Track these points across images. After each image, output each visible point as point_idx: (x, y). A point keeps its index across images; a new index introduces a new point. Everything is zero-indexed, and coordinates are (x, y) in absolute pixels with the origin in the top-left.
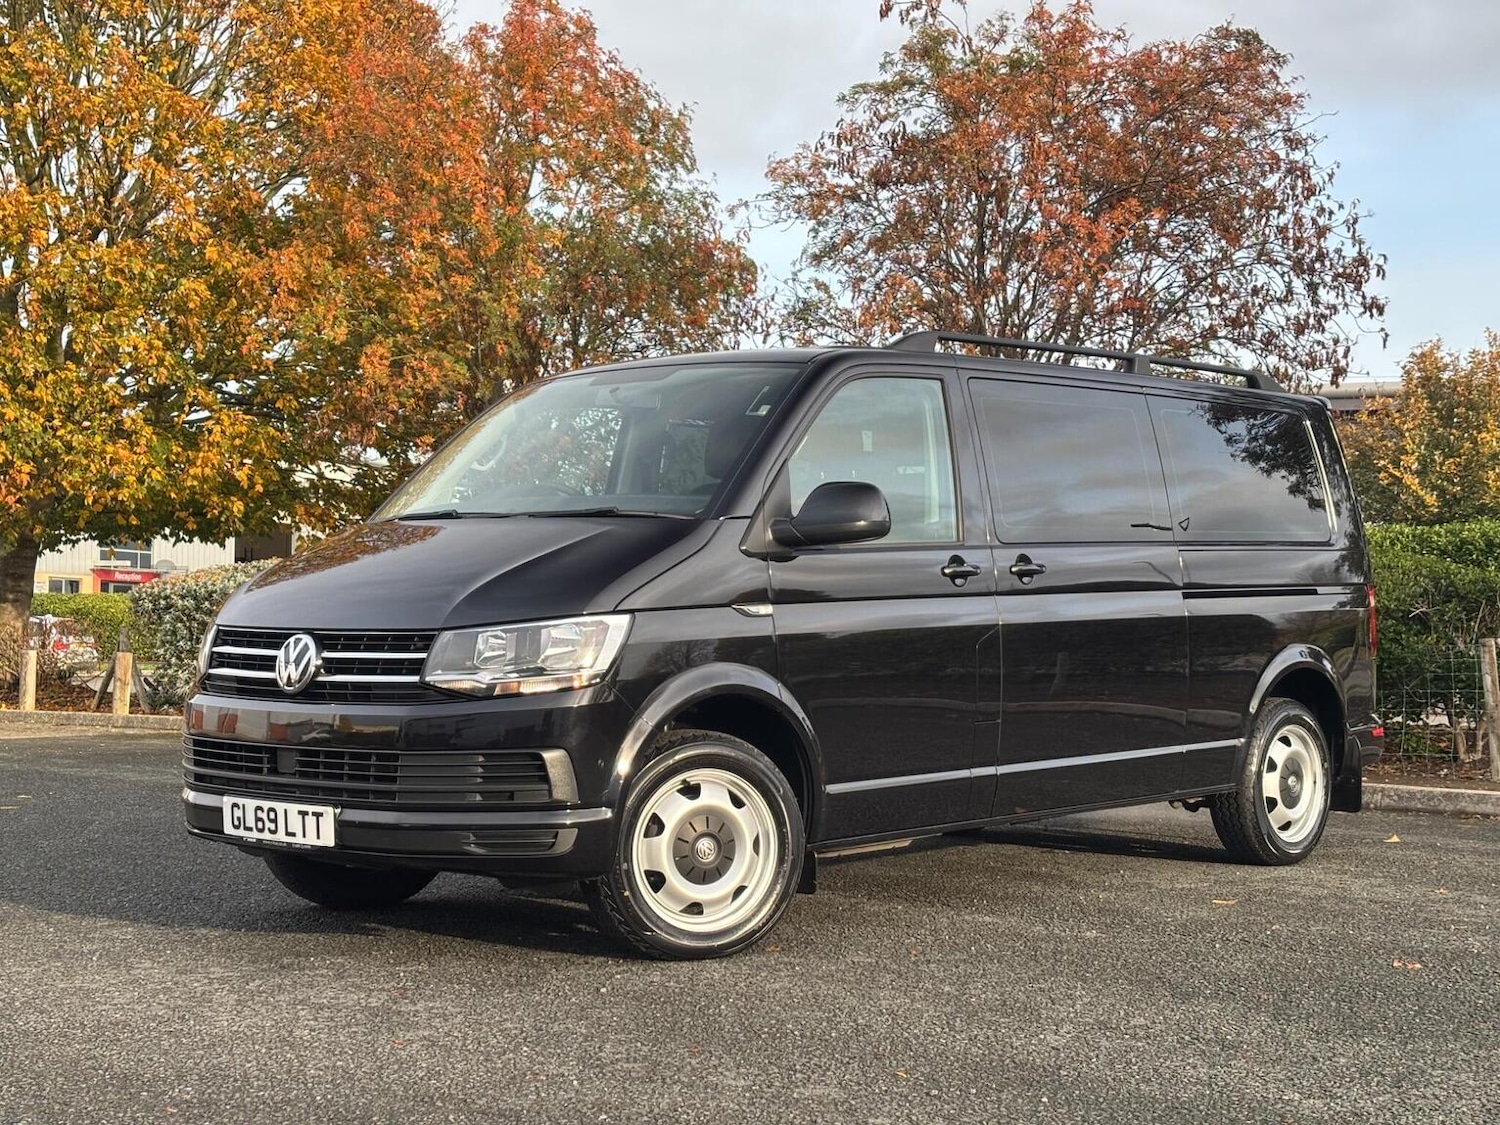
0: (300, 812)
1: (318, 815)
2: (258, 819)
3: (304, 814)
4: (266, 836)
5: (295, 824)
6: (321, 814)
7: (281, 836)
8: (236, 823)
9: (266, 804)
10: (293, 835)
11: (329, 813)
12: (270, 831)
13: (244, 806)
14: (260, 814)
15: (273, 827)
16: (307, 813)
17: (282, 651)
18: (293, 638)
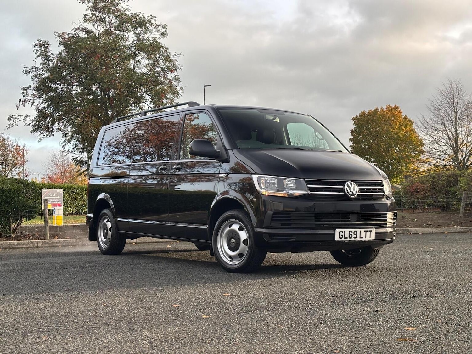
0: (365, 231)
1: (370, 231)
2: (350, 235)
5: (363, 234)
7: (358, 239)
8: (341, 237)
9: (353, 230)
10: (362, 238)
11: (374, 231)
12: (354, 238)
13: (345, 231)
14: (351, 233)
15: (355, 236)
16: (367, 231)
17: (346, 186)
18: (348, 183)
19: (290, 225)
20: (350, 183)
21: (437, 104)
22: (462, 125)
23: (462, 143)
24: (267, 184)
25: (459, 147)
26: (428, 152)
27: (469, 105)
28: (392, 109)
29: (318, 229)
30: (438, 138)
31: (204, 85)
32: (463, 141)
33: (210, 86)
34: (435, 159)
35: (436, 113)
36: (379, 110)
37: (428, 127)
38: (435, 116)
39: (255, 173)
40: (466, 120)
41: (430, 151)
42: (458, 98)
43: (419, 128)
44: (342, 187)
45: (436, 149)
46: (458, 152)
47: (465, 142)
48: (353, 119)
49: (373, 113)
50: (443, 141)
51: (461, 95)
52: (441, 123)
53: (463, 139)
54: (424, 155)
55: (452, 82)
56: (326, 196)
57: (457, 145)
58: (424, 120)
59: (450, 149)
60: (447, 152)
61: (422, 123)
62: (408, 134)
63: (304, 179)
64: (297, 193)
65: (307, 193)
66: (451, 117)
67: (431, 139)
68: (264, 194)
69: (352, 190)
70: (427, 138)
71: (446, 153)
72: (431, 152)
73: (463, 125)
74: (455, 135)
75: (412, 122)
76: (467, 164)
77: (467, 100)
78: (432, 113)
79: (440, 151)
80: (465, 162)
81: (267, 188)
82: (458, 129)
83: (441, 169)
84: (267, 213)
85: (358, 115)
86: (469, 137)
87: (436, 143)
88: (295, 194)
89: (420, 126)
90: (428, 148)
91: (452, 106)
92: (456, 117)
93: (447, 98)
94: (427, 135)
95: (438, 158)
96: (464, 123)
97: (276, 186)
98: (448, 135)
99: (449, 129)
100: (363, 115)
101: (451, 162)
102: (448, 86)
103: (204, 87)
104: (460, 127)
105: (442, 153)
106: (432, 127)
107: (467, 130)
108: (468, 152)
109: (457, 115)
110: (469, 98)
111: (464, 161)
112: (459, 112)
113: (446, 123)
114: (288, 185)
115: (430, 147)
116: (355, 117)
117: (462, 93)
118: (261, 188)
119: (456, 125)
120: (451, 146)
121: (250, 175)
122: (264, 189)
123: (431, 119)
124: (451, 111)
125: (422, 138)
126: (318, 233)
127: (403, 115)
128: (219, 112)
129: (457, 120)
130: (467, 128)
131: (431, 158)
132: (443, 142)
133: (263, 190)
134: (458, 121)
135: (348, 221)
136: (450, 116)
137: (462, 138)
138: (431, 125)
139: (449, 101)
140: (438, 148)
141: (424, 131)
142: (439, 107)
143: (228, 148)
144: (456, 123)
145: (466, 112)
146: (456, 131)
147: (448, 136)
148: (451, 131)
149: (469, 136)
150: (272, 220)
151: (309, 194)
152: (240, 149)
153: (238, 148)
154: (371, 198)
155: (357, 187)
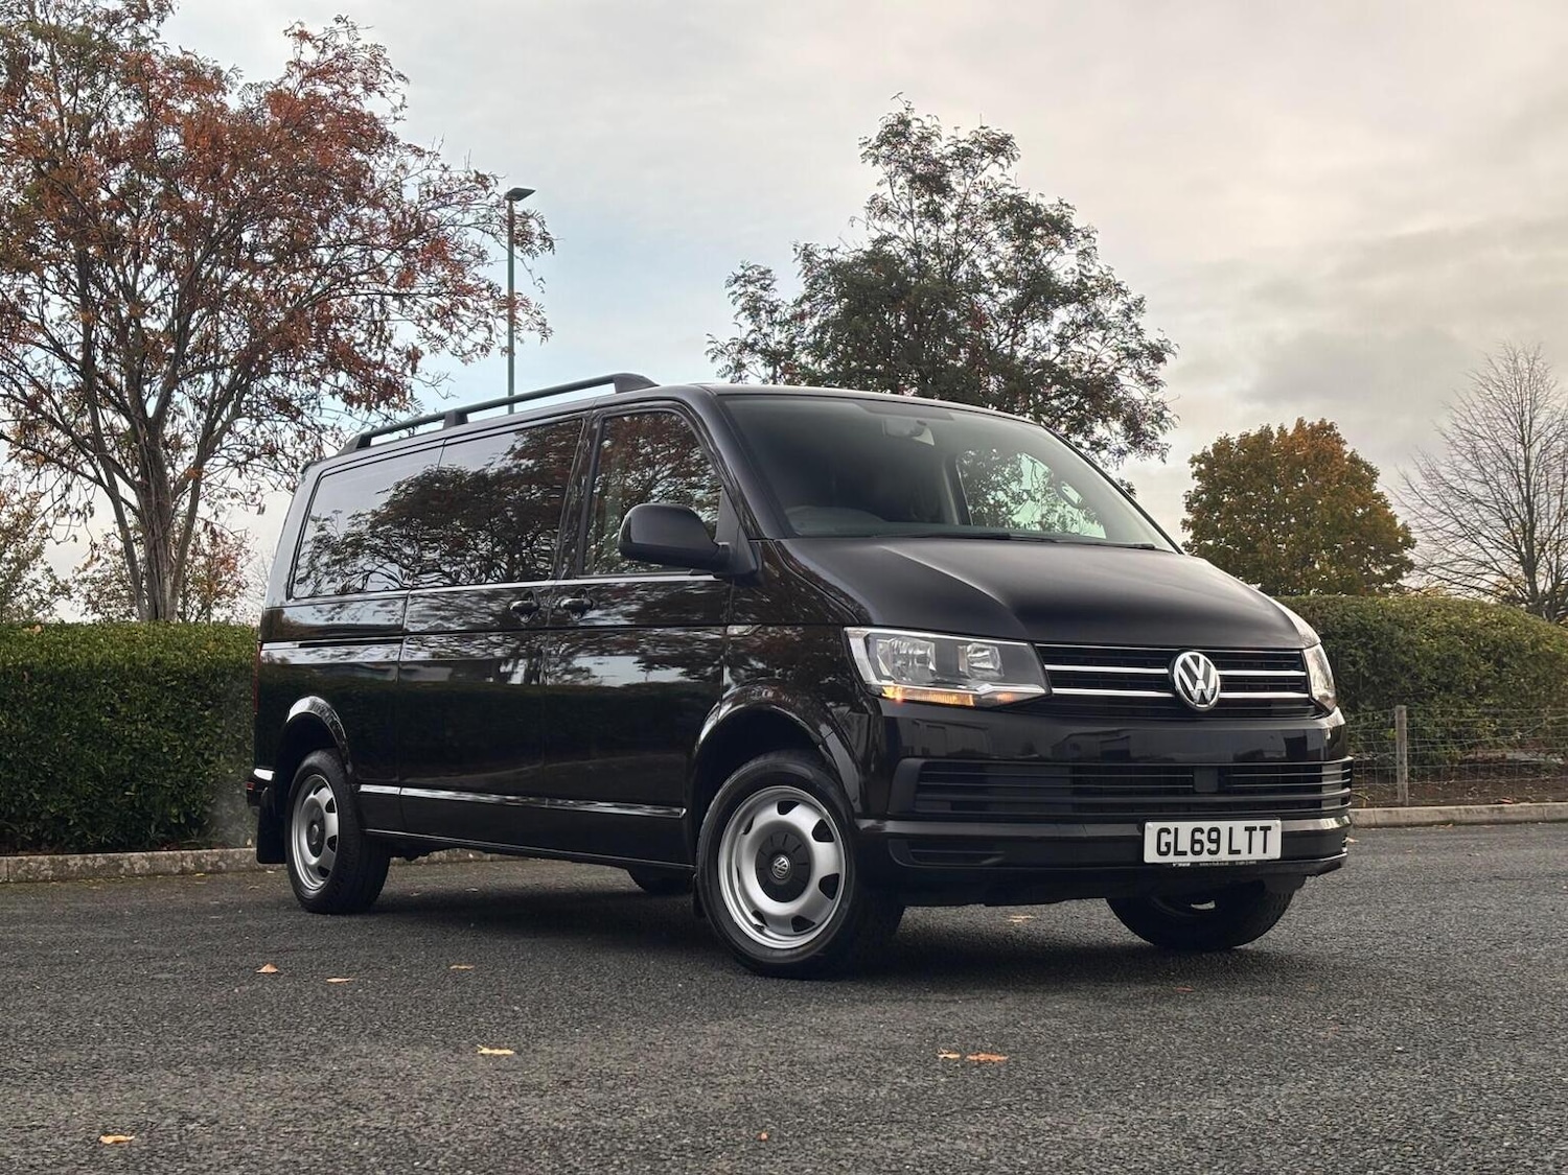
0: (1246, 829)
1: (1266, 829)
2: (1194, 841)
3: (1250, 830)
4: (1205, 857)
5: (1240, 841)
6: (1269, 828)
7: (1224, 856)
8: (1164, 849)
9: (1206, 825)
10: (1238, 852)
11: (1277, 826)
12: (1210, 852)
13: (1176, 830)
14: (1198, 836)
15: (1213, 847)
16: (1254, 829)
17: (1178, 670)
18: (1186, 656)
19: (983, 805)
20: (1192, 657)
24: (900, 662)
28: (1314, 430)
29: (1083, 823)
36: (1276, 436)
39: (856, 621)
44: (1165, 671)
48: (1193, 461)
49: (1256, 442)
56: (1110, 703)
57: (1529, 545)
59: (1508, 557)
60: (1501, 567)
63: (1031, 642)
64: (1007, 693)
65: (1042, 691)
68: (891, 696)
69: (1201, 685)
71: (1498, 572)
74: (1524, 516)
75: (1374, 473)
79: (1484, 564)
81: (898, 675)
82: (1534, 498)
84: (899, 764)
85: (1210, 449)
88: (1000, 697)
91: (1514, 426)
92: (1526, 460)
93: (1501, 401)
97: (932, 667)
100: (1222, 447)
102: (1502, 365)
109: (1531, 455)
112: (1536, 444)
114: (975, 665)
117: (1547, 387)
118: (880, 676)
119: (1528, 485)
121: (842, 627)
122: (890, 679)
124: (1510, 443)
126: (1085, 835)
127: (1347, 449)
128: (725, 409)
129: (1531, 470)
133: (884, 682)
134: (1536, 470)
135: (1187, 792)
136: (1508, 454)
139: (1507, 411)
140: (1474, 556)
142: (1478, 428)
143: (755, 536)
144: (1528, 477)
146: (1528, 503)
148: (1511, 503)
150: (920, 789)
151: (1048, 697)
152: (803, 537)
153: (799, 536)
154: (1265, 710)
155: (1215, 673)
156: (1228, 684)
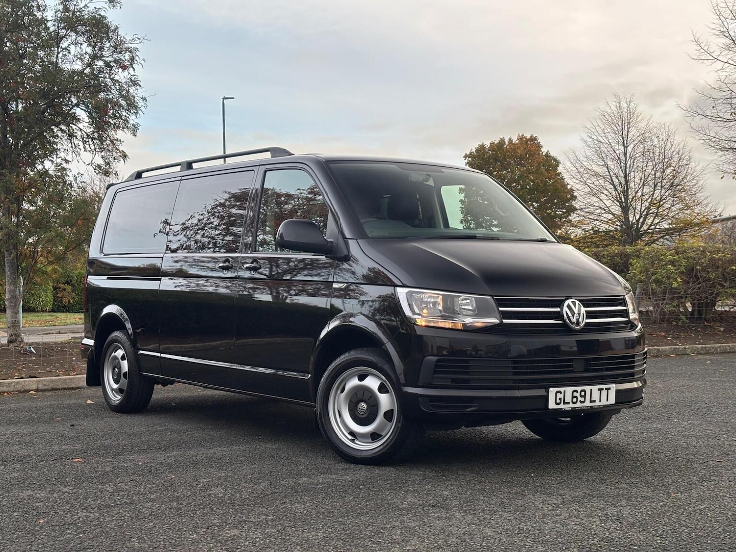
1: (608, 389)
2: (573, 397)
3: (600, 390)
4: (579, 405)
5: (596, 396)
7: (588, 404)
8: (558, 401)
9: (579, 389)
10: (594, 401)
11: (613, 387)
12: (581, 402)
13: (565, 391)
14: (575, 394)
15: (582, 399)
16: (603, 389)
17: (565, 309)
19: (468, 381)
20: (572, 302)
21: (597, 134)
22: (635, 167)
23: (635, 196)
24: (423, 306)
25: (630, 202)
26: (581, 209)
27: (647, 135)
28: (527, 140)
29: (519, 388)
30: (597, 188)
31: (223, 97)
32: (636, 193)
33: (233, 98)
34: (592, 220)
35: (595, 148)
36: (507, 143)
37: (582, 170)
38: (593, 153)
39: (401, 284)
40: (641, 160)
41: (585, 208)
42: (629, 123)
43: (568, 171)
44: (558, 309)
45: (594, 206)
46: (628, 210)
47: (639, 194)
48: (465, 157)
49: (497, 147)
50: (606, 192)
51: (633, 120)
52: (603, 163)
53: (637, 190)
54: (575, 215)
55: (621, 98)
56: (530, 327)
57: (627, 198)
58: (575, 158)
59: (615, 205)
60: (611, 209)
61: (573, 164)
62: (552, 181)
63: (492, 296)
64: (479, 323)
65: (497, 321)
66: (618, 155)
67: (587, 190)
68: (420, 324)
69: (576, 316)
70: (581, 188)
71: (610, 212)
72: (586, 210)
73: (637, 168)
74: (623, 182)
75: (558, 162)
76: (642, 229)
77: (644, 128)
78: (588, 148)
79: (600, 208)
80: (639, 226)
81: (423, 313)
82: (629, 173)
83: (601, 236)
84: (425, 359)
85: (474, 150)
86: (646, 187)
87: (594, 195)
88: (476, 324)
89: (569, 168)
90: (582, 204)
91: (620, 137)
92: (625, 154)
93: (612, 123)
94: (581, 183)
95: (597, 220)
96: (638, 164)
97: (440, 308)
98: (613, 183)
99: (615, 174)
100: (481, 151)
101: (617, 225)
102: (614, 105)
103: (223, 101)
104: (632, 170)
105: (603, 212)
106: (588, 171)
107: (644, 175)
108: (644, 211)
109: (628, 151)
110: (647, 125)
111: (638, 224)
112: (630, 146)
113: (610, 163)
114: (463, 307)
115: (585, 202)
116: (468, 153)
117: (636, 116)
118: (414, 313)
119: (626, 167)
120: (618, 201)
121: (393, 287)
122: (419, 314)
123: (587, 158)
124: (617, 146)
125: (573, 188)
127: (544, 150)
128: (329, 168)
129: (627, 160)
130: (644, 172)
131: (587, 219)
132: (606, 195)
133: (416, 316)
134: (629, 160)
135: (569, 372)
136: (617, 152)
137: (635, 188)
138: (587, 166)
139: (615, 128)
140: (597, 204)
141: (576, 177)
142: (600, 138)
143: (348, 237)
144: (626, 164)
145: (642, 146)
146: (625, 177)
147: (613, 185)
148: (617, 176)
149: (647, 184)
150: (435, 372)
151: (501, 324)
152: (372, 238)
153: (369, 238)
154: (607, 328)
155: (583, 310)
156: (590, 315)
